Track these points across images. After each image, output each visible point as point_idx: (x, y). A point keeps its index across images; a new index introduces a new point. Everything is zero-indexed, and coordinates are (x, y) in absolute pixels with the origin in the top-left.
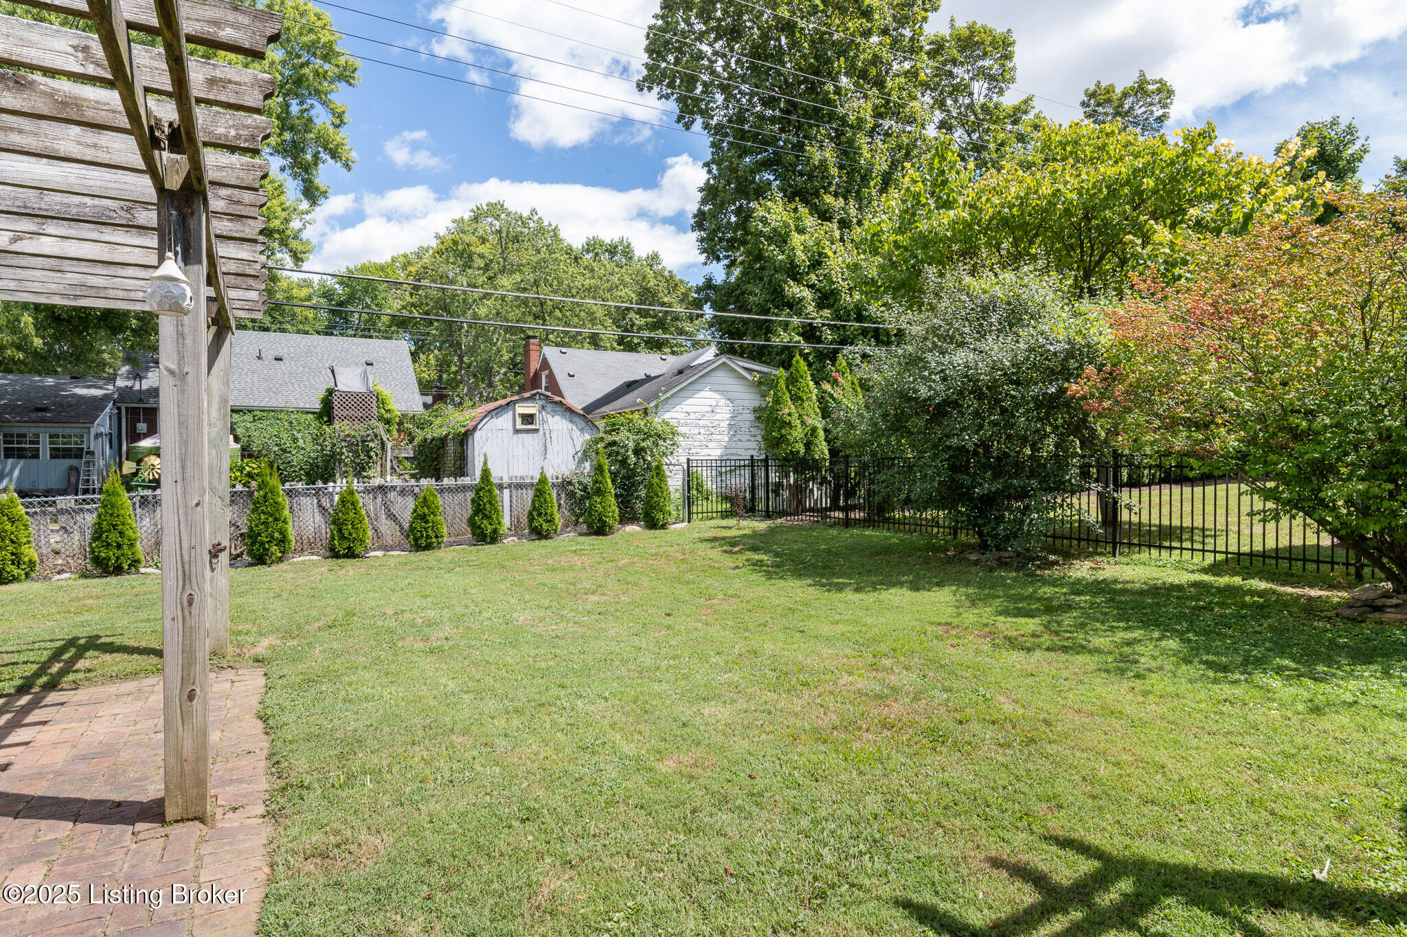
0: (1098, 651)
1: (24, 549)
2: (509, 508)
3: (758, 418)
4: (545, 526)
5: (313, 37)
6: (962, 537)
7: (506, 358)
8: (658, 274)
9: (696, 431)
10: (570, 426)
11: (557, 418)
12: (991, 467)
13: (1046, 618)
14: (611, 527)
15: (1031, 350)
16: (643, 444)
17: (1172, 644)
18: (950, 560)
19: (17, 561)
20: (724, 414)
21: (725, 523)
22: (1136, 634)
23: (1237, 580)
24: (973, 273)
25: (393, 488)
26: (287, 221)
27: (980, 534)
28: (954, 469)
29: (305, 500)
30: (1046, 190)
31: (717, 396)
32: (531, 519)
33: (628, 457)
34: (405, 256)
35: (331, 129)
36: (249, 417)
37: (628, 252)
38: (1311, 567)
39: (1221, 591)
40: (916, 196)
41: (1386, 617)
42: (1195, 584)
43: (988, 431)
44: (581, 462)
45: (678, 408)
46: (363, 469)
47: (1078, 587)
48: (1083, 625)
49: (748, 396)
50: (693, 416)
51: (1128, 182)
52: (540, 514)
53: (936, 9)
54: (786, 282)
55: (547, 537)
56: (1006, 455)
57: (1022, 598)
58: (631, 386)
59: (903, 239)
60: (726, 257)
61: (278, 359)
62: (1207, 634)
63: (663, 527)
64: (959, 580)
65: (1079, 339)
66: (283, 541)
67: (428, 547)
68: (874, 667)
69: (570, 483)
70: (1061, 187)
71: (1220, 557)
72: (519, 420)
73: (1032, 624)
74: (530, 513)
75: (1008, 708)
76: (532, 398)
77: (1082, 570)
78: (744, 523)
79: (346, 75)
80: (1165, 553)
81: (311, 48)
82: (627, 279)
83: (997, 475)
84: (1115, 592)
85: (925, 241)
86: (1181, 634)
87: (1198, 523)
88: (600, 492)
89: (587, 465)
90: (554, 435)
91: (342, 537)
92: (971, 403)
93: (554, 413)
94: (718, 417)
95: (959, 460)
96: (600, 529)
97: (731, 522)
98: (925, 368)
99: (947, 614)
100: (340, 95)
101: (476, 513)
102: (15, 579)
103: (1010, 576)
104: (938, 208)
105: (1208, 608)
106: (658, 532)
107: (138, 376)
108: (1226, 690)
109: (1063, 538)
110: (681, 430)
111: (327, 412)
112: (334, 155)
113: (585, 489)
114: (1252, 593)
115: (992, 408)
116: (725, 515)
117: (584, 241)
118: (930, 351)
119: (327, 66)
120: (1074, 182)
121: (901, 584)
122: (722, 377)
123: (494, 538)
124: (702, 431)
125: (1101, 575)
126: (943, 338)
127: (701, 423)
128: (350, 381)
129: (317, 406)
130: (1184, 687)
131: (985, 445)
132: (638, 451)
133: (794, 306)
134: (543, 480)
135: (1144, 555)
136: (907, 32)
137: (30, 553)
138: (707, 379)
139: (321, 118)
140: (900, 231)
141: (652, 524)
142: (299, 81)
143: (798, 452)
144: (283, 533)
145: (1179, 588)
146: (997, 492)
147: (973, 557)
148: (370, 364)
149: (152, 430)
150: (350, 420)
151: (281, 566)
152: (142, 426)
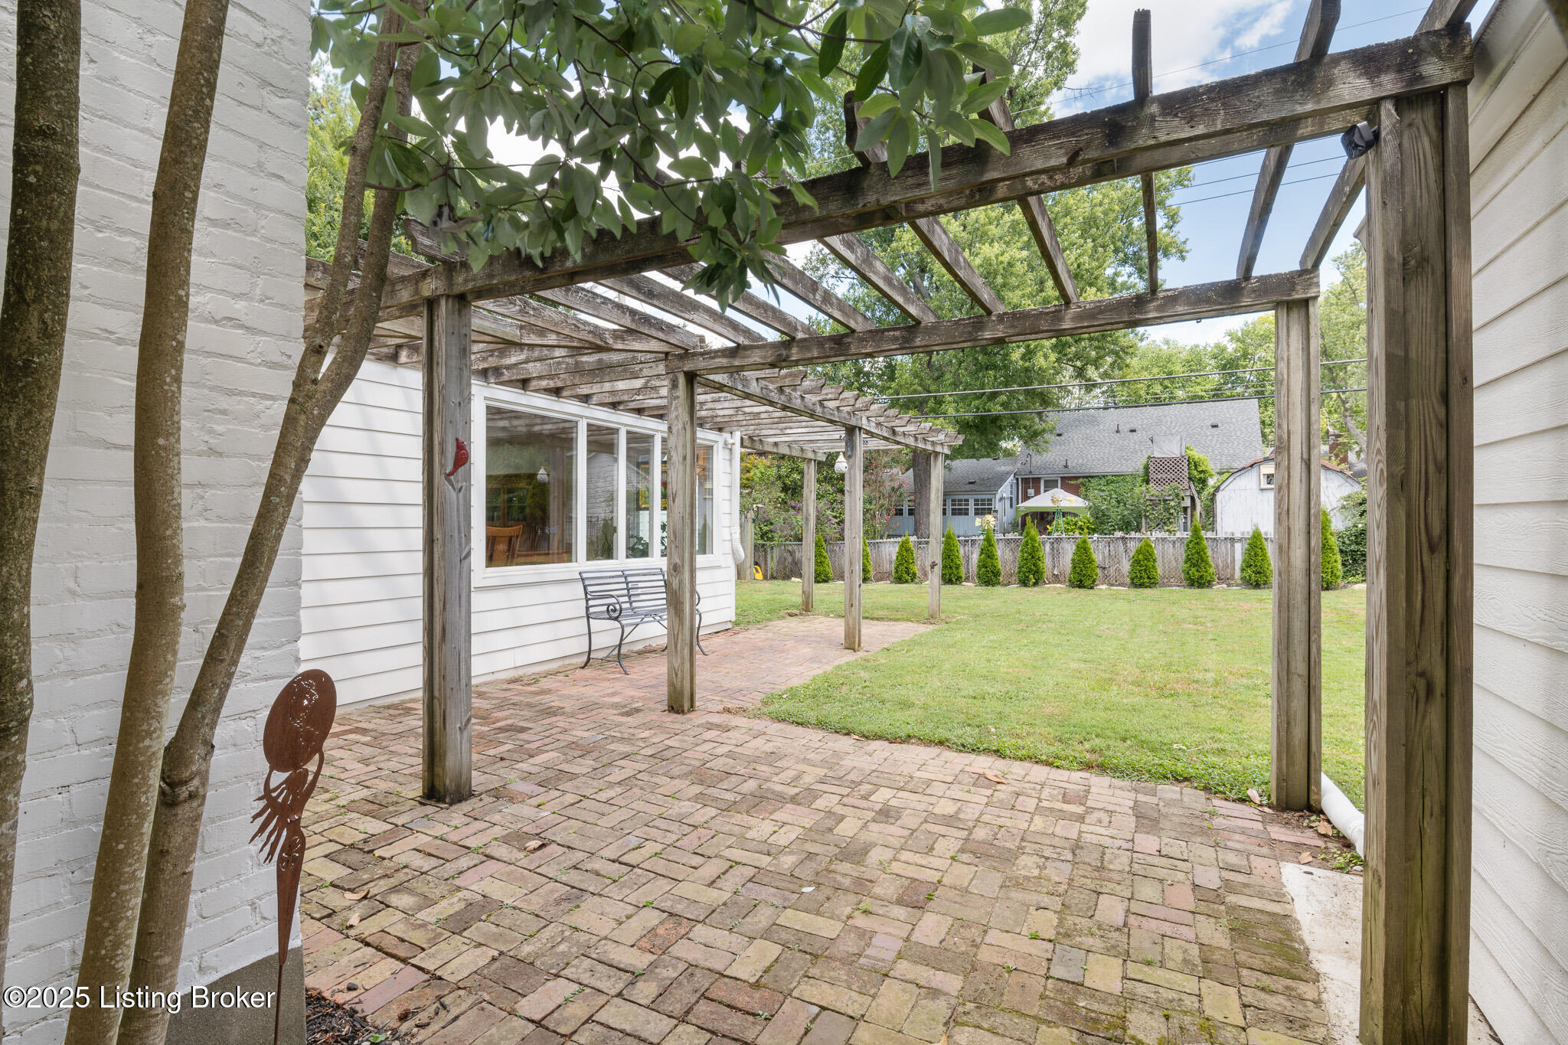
1: (911, 566)
4: (1254, 577)
19: (908, 572)
29: (1067, 546)
36: (1103, 482)
55: (1257, 587)
61: (1132, 431)
66: (1040, 572)
67: (1142, 585)
101: (1186, 562)
102: (907, 582)
111: (1146, 478)
129: (1141, 471)
134: (1255, 536)
137: (914, 568)
144: (1041, 567)
148: (1215, 426)
149: (1037, 493)
150: (1158, 482)
151: (1036, 589)
152: (1031, 491)
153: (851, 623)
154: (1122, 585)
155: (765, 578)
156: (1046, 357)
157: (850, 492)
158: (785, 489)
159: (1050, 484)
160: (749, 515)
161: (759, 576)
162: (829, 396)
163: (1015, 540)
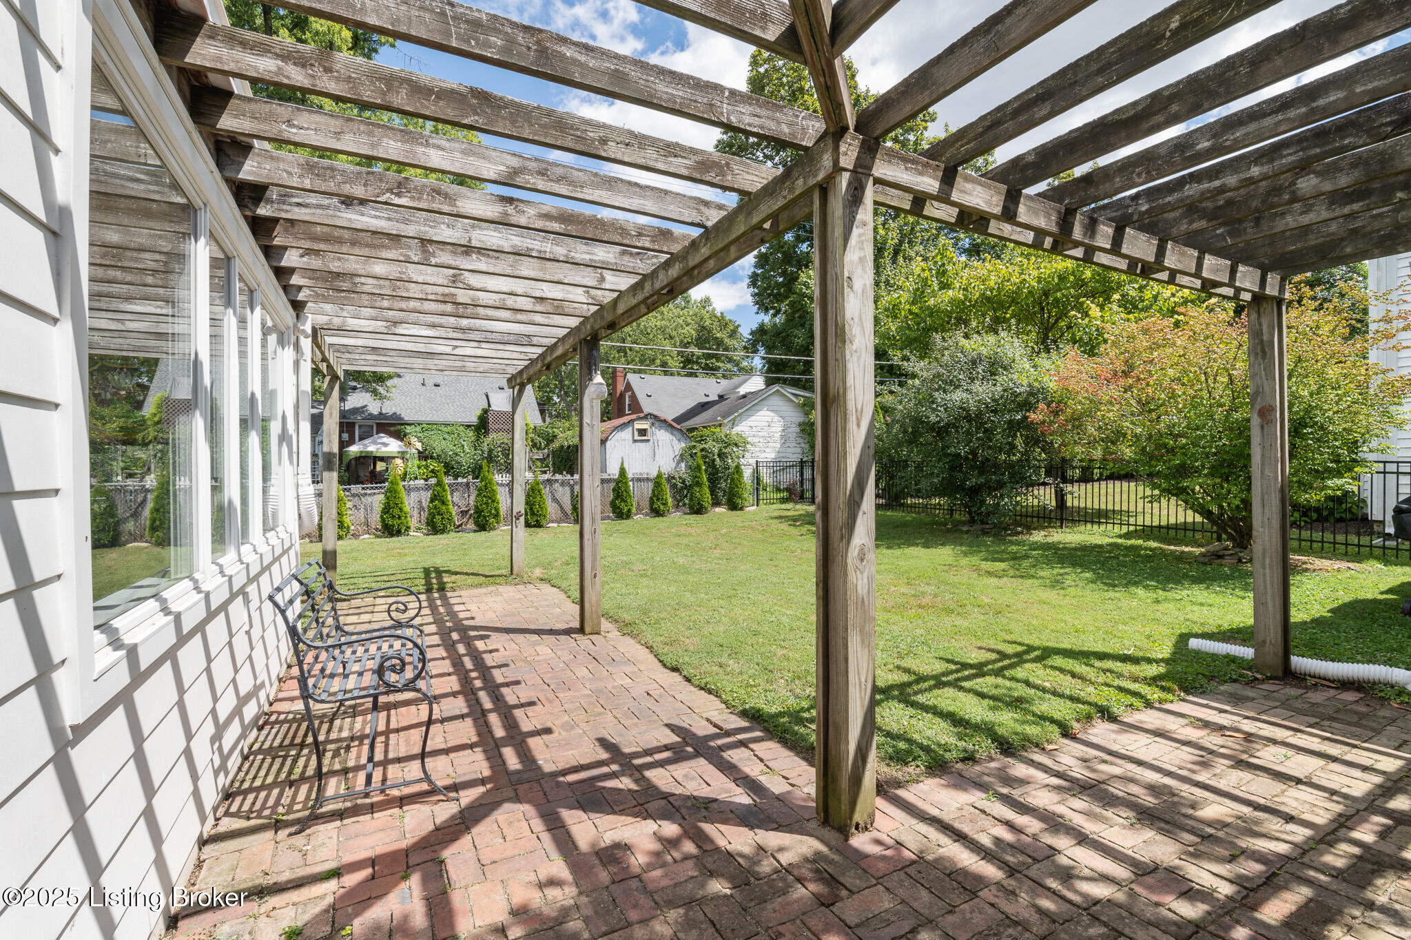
0: (1042, 578)
1: (345, 518)
2: (637, 495)
3: (802, 430)
4: (662, 507)
6: (957, 516)
8: (713, 315)
9: (758, 440)
10: (671, 437)
11: (662, 431)
12: (977, 467)
13: (1011, 563)
14: (705, 509)
15: (1005, 390)
16: (725, 450)
17: (1088, 575)
18: (949, 531)
20: (777, 427)
21: (783, 506)
22: (1067, 570)
23: (1140, 542)
24: (967, 336)
25: (557, 481)
27: (970, 513)
28: (952, 469)
30: (1015, 279)
31: (772, 414)
32: (652, 502)
33: (714, 460)
36: (418, 429)
38: (1190, 534)
39: (1126, 548)
40: (925, 280)
41: (1224, 562)
42: (1111, 545)
43: (975, 444)
44: (678, 463)
45: (746, 423)
47: (1036, 546)
48: (1034, 566)
49: (793, 414)
50: (754, 429)
51: (1073, 273)
52: (657, 499)
53: (933, 120)
55: (662, 515)
56: (988, 460)
57: (997, 552)
58: (704, 407)
59: (915, 309)
62: (1110, 570)
63: (741, 509)
64: (955, 543)
65: (1036, 384)
68: (908, 584)
69: (673, 478)
70: (1027, 277)
71: (1132, 528)
72: (636, 433)
73: (1003, 565)
74: (651, 499)
75: (987, 601)
76: (645, 418)
77: (1038, 536)
78: (798, 506)
80: (1096, 527)
82: (689, 320)
83: (981, 473)
84: (1059, 549)
85: (932, 312)
86: (1093, 570)
87: (1125, 508)
88: (698, 484)
89: (683, 465)
90: (660, 444)
91: (533, 514)
92: (965, 424)
93: (660, 428)
94: (773, 430)
95: (956, 463)
96: (698, 510)
97: (790, 506)
98: (933, 402)
99: (950, 560)
101: (616, 498)
103: (989, 540)
104: (940, 289)
105: (1116, 557)
106: (738, 513)
108: (1111, 594)
109: (1027, 516)
110: (749, 439)
113: (683, 482)
114: (1146, 549)
115: (978, 429)
116: (783, 500)
118: (937, 390)
120: (1035, 273)
121: (917, 545)
122: (776, 401)
123: (627, 515)
124: (762, 440)
125: (1050, 540)
126: (945, 382)
127: (761, 434)
128: (500, 404)
130: (1088, 593)
131: (974, 452)
132: (721, 455)
134: (659, 476)
135: (1082, 528)
136: (912, 137)
138: (765, 402)
140: (913, 303)
141: (734, 506)
144: (497, 510)
145: (1101, 546)
146: (981, 485)
147: (965, 529)
149: (362, 438)
152: (357, 436)
159: (372, 431)
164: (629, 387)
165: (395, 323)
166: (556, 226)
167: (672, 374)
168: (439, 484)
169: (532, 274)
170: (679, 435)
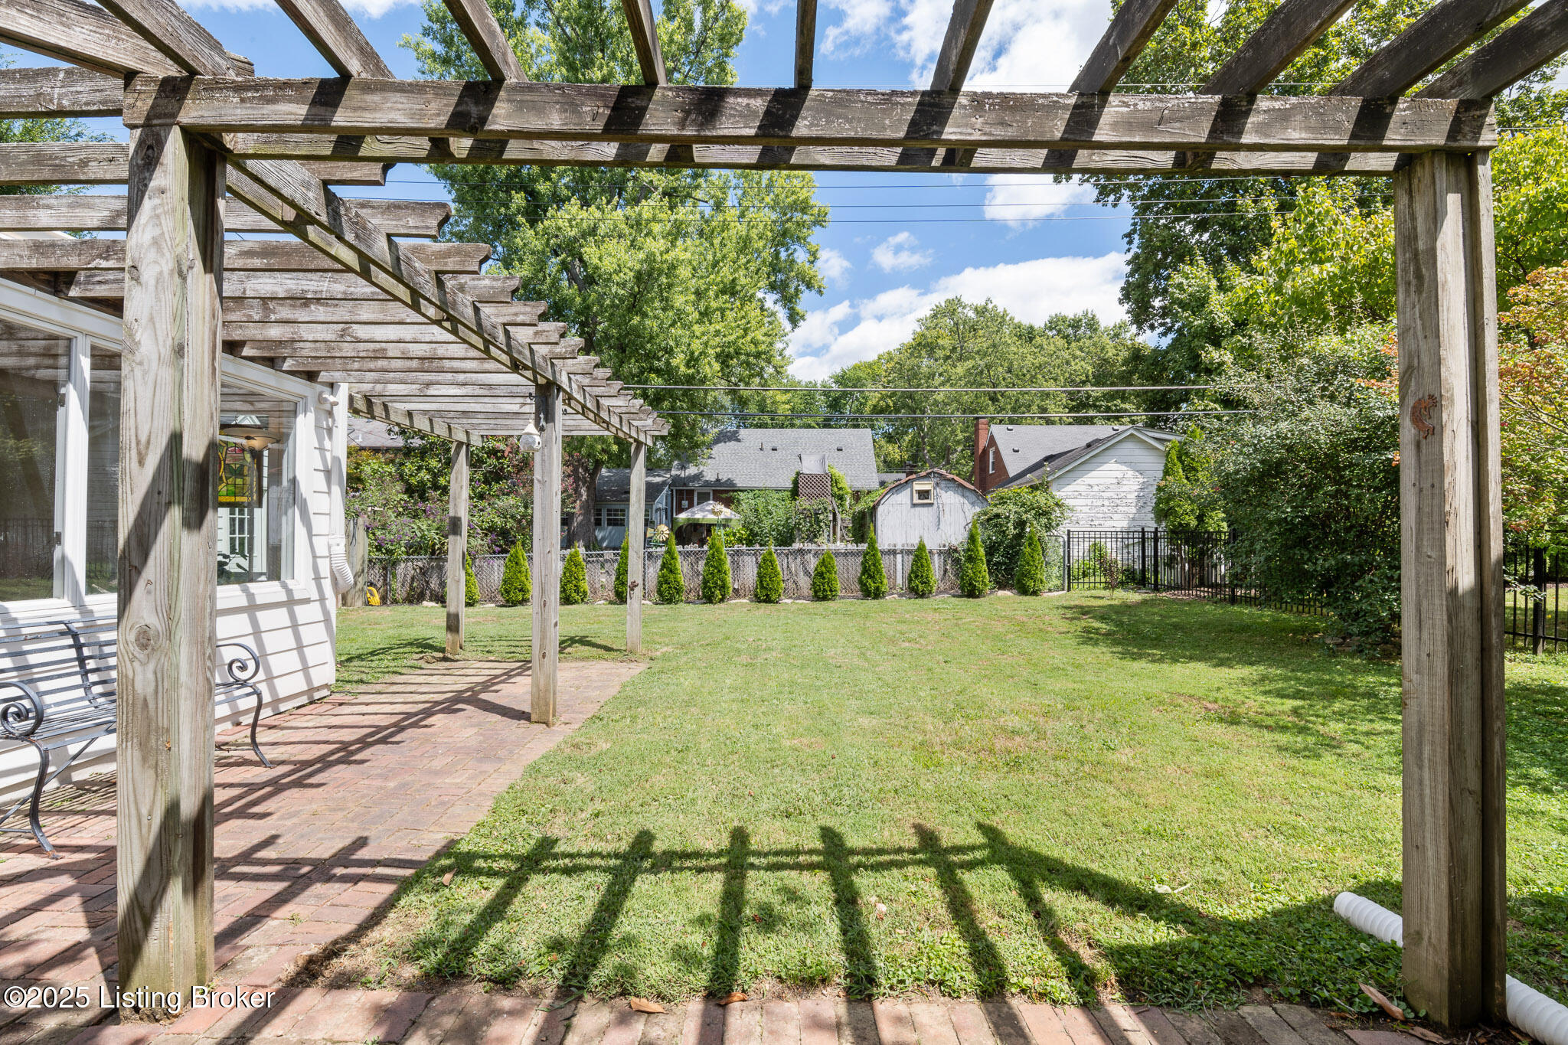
1: (581, 583)
2: (898, 570)
4: (922, 587)
5: (794, 197)
7: (960, 437)
9: (1100, 503)
10: (962, 500)
11: (950, 493)
14: (981, 592)
16: (1024, 517)
19: (577, 591)
20: (1132, 486)
21: (1102, 593)
25: (809, 551)
26: (771, 344)
29: (747, 559)
31: (1124, 468)
32: (910, 580)
33: (1009, 528)
34: (889, 353)
35: (807, 265)
36: (751, 495)
37: (1092, 325)
45: (1079, 481)
46: (815, 536)
50: (1096, 488)
52: (917, 577)
54: (1203, 348)
55: (920, 596)
60: (1162, 325)
61: (774, 449)
63: (1035, 593)
66: (723, 587)
67: (825, 598)
69: (956, 551)
72: (916, 496)
74: (909, 576)
76: (927, 476)
78: (1120, 594)
79: (819, 222)
81: (794, 206)
88: (973, 559)
90: (947, 509)
91: (762, 587)
93: (947, 489)
94: (1125, 488)
96: (971, 592)
97: (1109, 592)
100: (815, 236)
101: (863, 574)
102: (576, 602)
106: (1028, 598)
107: (683, 467)
110: (1082, 502)
111: (795, 492)
112: (809, 286)
117: (1046, 319)
119: (806, 217)
122: (1129, 449)
123: (877, 594)
124: (1106, 503)
127: (1105, 495)
128: (811, 466)
129: (789, 485)
132: (1023, 523)
133: (1213, 370)
134: (922, 548)
137: (585, 586)
138: (1112, 452)
139: (801, 256)
141: (1024, 590)
142: (785, 233)
143: (1188, 524)
144: (723, 581)
148: (840, 450)
149: (691, 505)
150: (810, 496)
151: (722, 605)
152: (685, 503)
153: (542, 682)
154: (804, 598)
155: (384, 600)
156: (711, 366)
157: (542, 483)
158: (409, 490)
159: (704, 498)
160: (360, 521)
161: (376, 599)
162: (520, 319)
163: (695, 553)
164: (992, 442)
165: (428, 385)
166: (257, 262)
167: (1053, 423)
168: (669, 552)
169: (371, 317)
170: (973, 498)
